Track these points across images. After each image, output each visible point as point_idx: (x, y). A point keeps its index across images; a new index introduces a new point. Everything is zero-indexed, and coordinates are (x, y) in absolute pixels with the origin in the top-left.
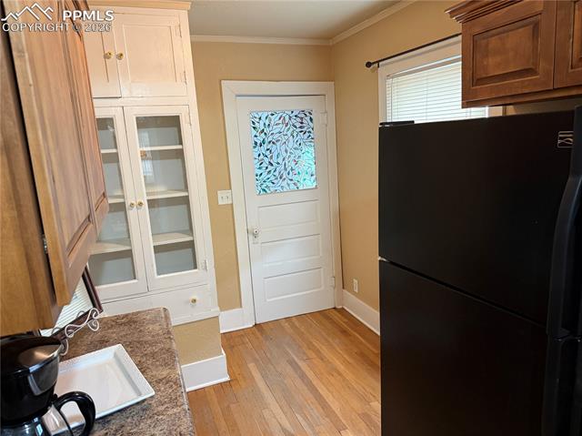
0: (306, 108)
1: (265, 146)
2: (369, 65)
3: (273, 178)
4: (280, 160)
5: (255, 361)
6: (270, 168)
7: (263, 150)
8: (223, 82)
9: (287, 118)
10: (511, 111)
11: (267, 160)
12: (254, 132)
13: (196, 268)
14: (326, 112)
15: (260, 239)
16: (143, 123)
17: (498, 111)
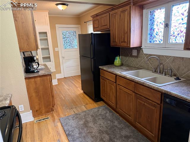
0: (75, 30)
1: (65, 38)
2: (85, 22)
3: (67, 46)
4: (69, 41)
5: (63, 82)
6: (67, 43)
7: (65, 39)
8: (56, 25)
9: (70, 32)
10: (103, 32)
11: (66, 42)
12: (63, 35)
13: (50, 61)
14: (79, 31)
15: (65, 59)
16: (40, 33)
17: (101, 32)
